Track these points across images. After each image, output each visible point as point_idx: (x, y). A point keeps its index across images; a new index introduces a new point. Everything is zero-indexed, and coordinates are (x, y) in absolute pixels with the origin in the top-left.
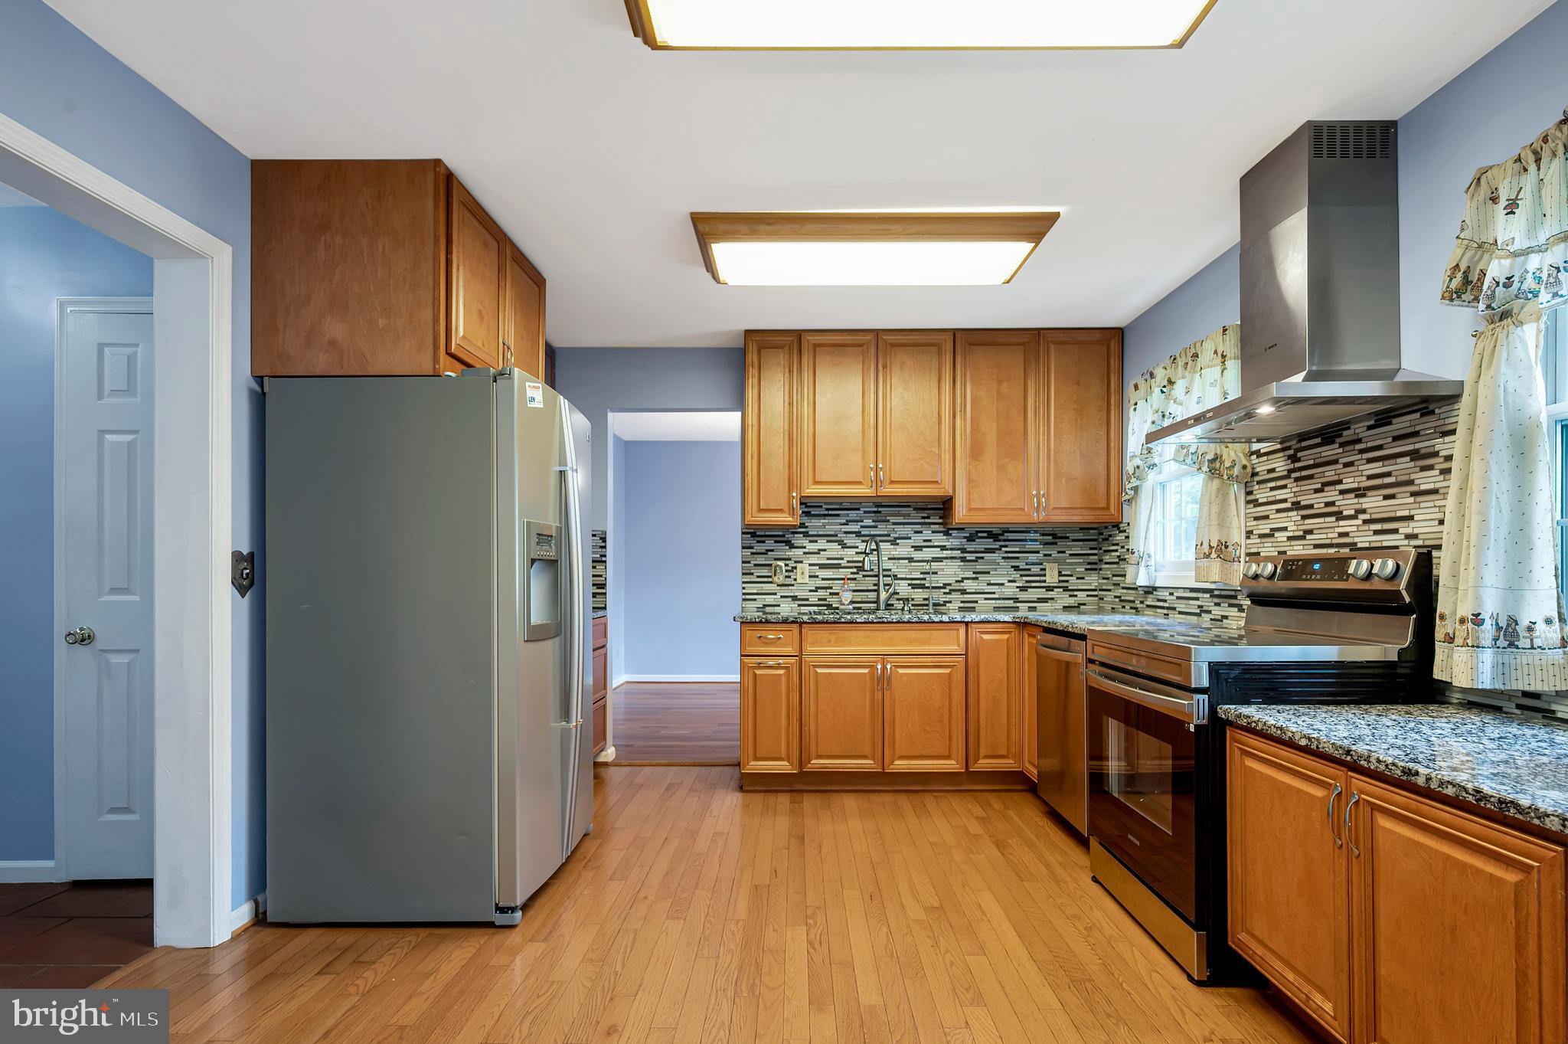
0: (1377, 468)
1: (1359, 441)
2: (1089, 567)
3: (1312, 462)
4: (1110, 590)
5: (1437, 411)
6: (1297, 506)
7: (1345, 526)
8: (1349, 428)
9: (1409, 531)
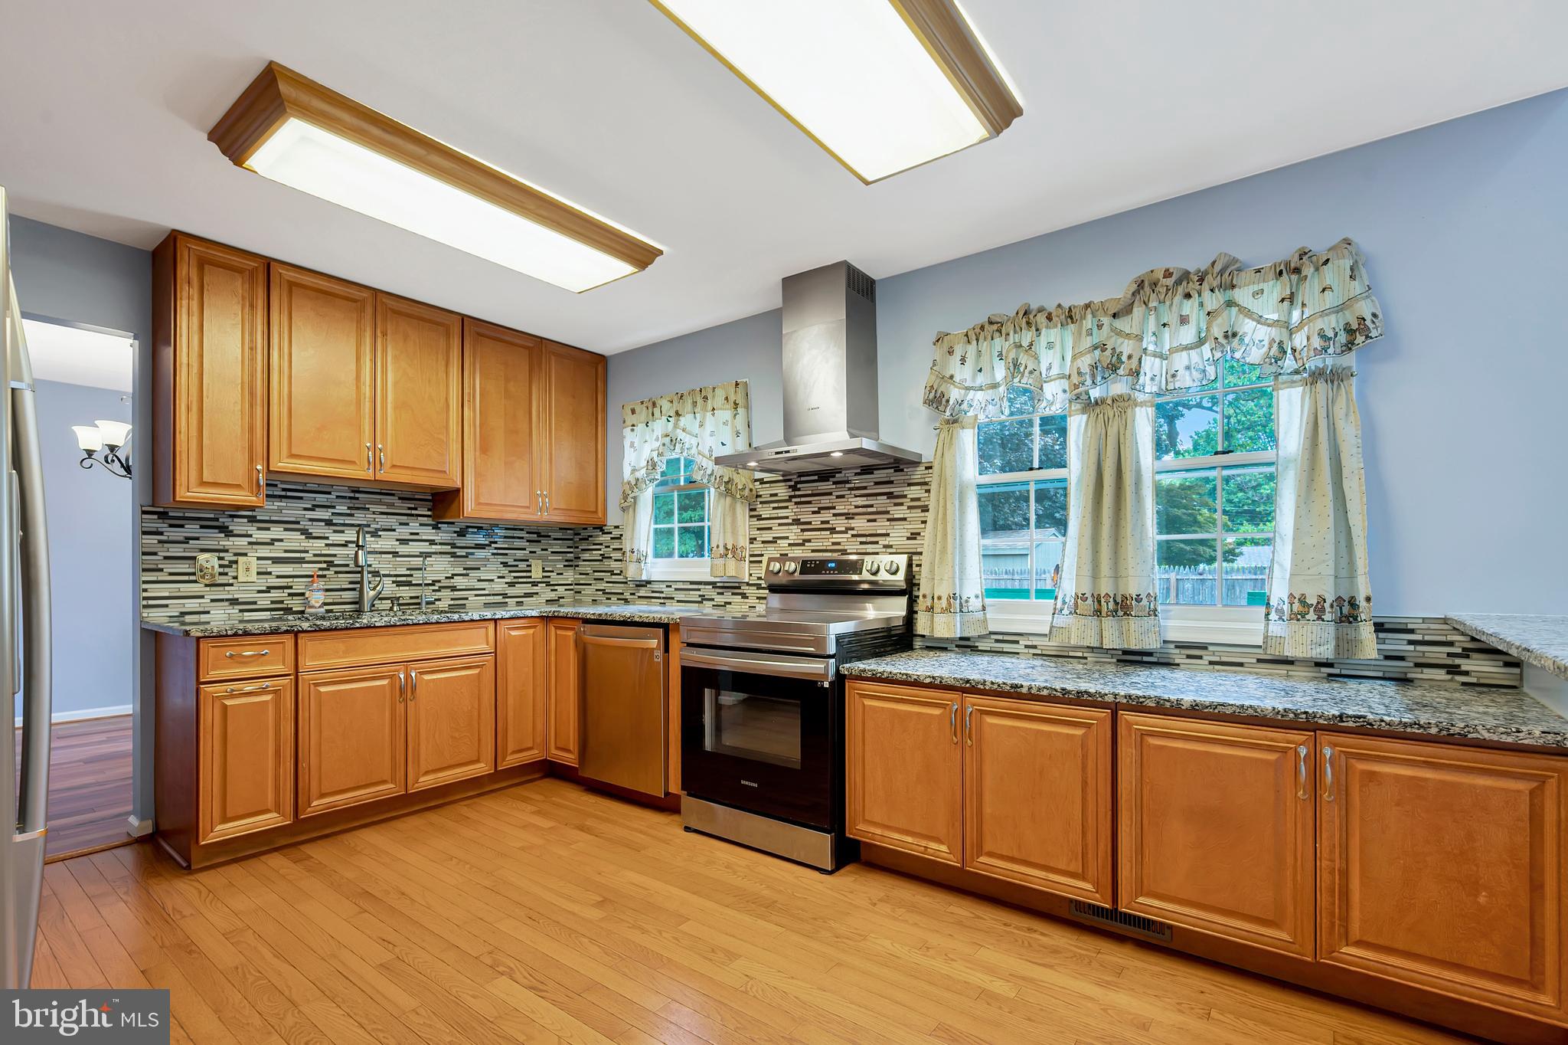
0: (861, 501)
1: (848, 482)
2: (566, 563)
3: (810, 492)
4: (590, 584)
5: (905, 470)
6: (797, 522)
7: (837, 538)
8: (840, 472)
9: (886, 543)
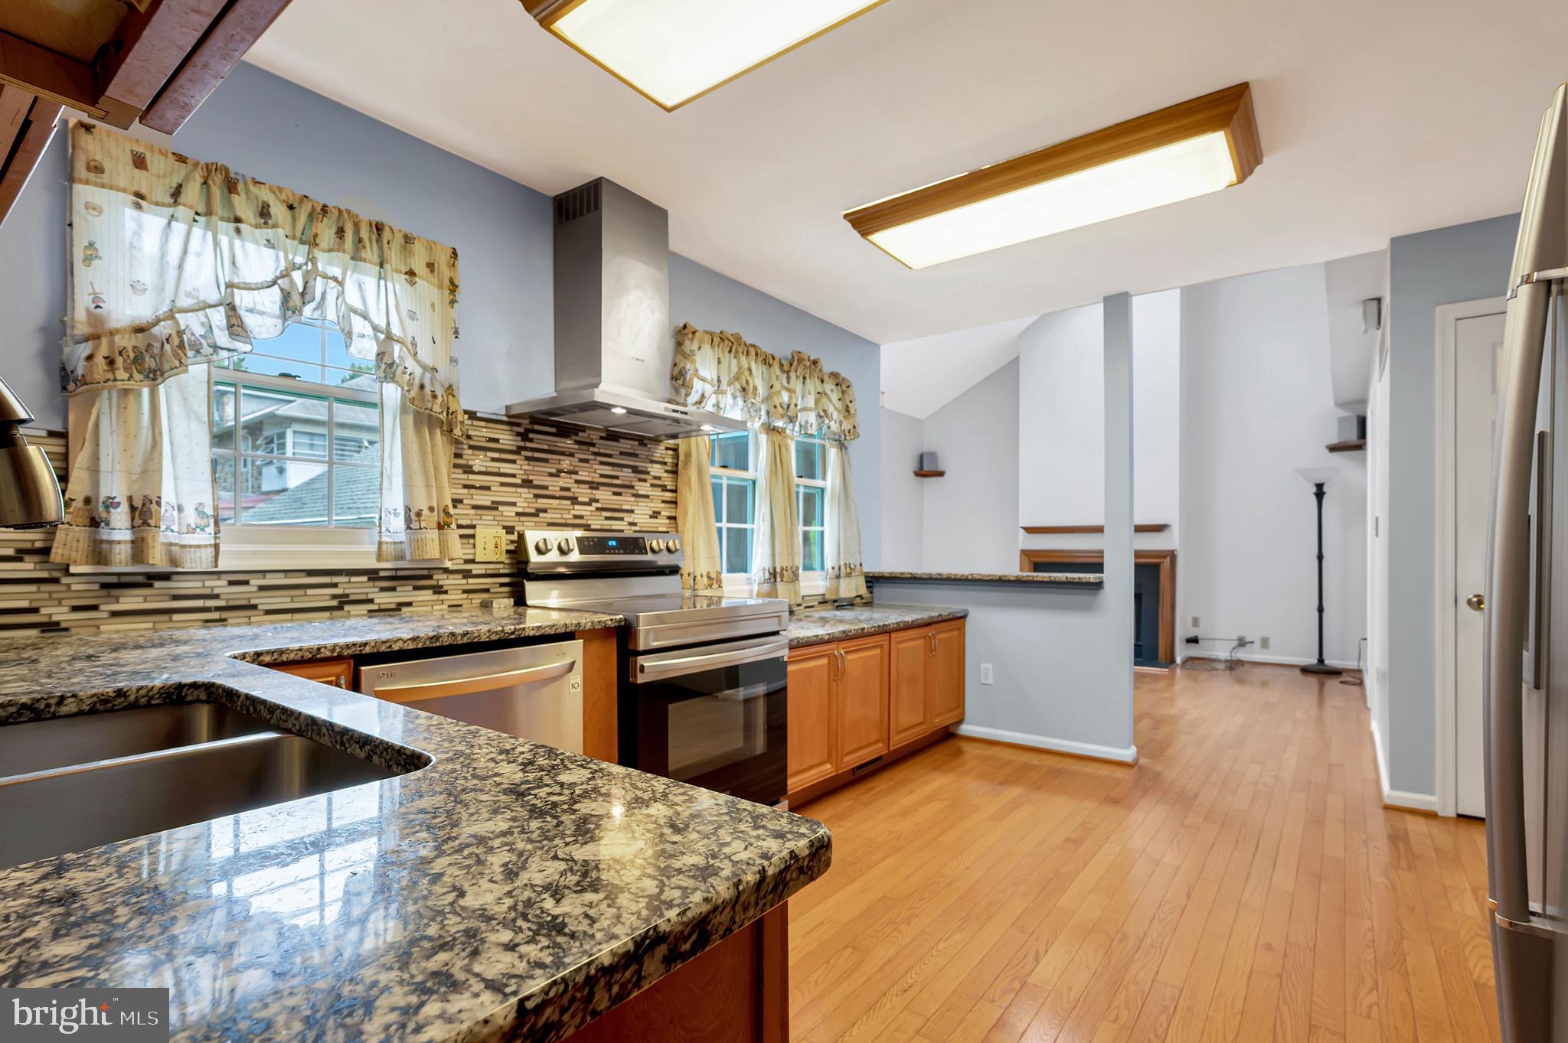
0: (607, 470)
7: (579, 510)
